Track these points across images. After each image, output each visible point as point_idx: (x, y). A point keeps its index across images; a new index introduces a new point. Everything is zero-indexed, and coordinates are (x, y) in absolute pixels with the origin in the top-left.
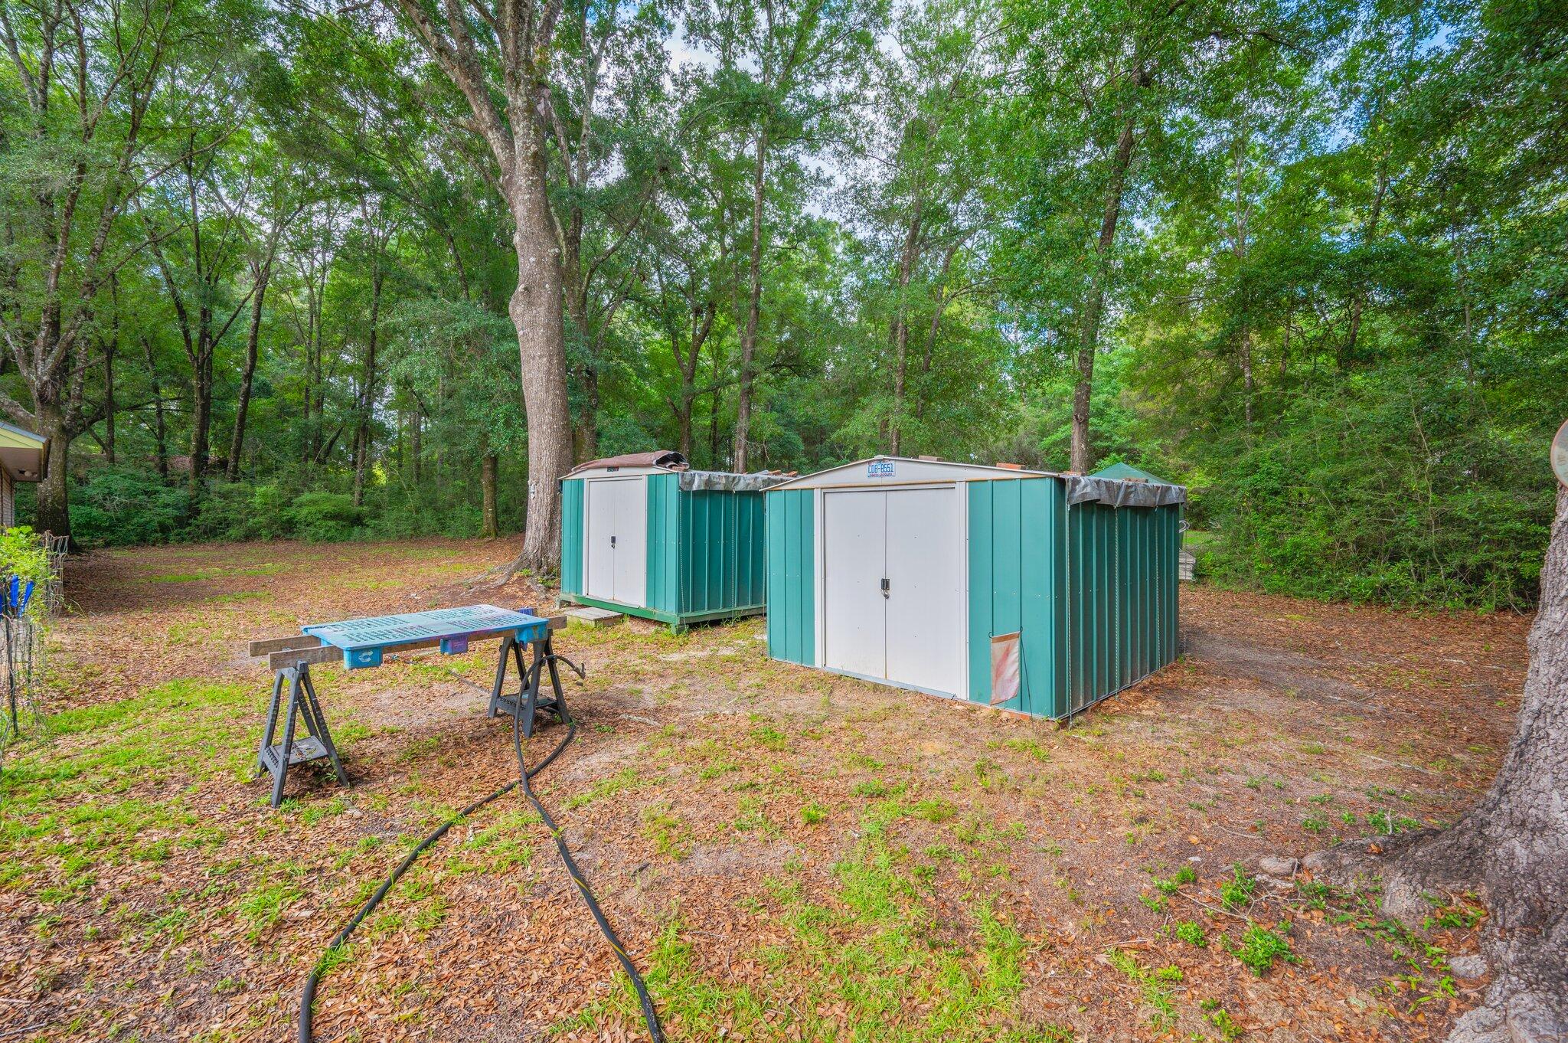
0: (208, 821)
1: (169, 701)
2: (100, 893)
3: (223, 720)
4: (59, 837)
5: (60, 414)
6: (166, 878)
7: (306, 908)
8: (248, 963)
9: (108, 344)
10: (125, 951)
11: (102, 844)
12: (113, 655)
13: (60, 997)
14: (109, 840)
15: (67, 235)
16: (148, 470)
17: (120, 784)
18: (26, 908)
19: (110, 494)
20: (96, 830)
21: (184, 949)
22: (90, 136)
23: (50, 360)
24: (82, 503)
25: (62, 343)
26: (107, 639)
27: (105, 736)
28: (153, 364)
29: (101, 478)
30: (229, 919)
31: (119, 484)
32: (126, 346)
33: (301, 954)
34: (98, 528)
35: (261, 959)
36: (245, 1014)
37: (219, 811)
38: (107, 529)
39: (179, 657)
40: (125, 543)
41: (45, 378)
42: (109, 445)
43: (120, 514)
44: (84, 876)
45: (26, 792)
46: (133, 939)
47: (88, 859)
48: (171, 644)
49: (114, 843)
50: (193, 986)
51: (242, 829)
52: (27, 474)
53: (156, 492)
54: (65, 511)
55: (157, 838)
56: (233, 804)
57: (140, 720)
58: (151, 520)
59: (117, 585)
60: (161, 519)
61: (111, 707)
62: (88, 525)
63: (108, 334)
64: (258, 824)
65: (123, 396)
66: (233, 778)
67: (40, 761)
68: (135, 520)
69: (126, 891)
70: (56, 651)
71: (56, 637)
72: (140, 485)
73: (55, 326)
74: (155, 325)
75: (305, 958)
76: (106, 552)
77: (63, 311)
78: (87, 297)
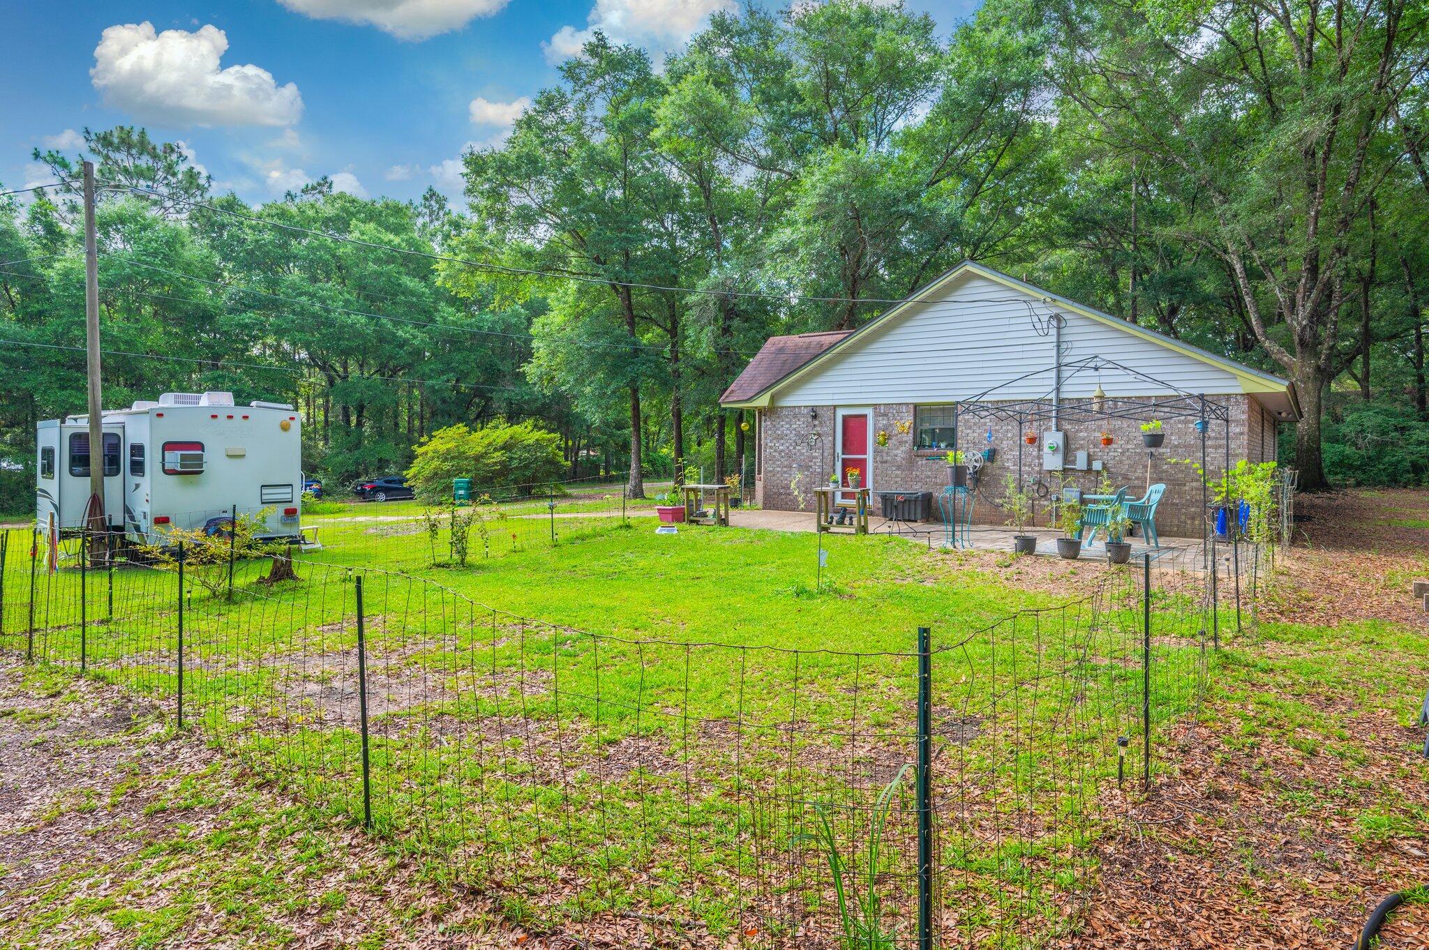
0: (1357, 742)
1: (1362, 637)
2: (1260, 755)
3: (1408, 667)
4: (1243, 707)
5: (1317, 355)
6: (1307, 768)
7: (1419, 849)
8: (1349, 857)
9: (1366, 274)
10: (1264, 801)
11: (1270, 724)
12: (1329, 587)
13: (1217, 803)
14: (1275, 724)
15: (1324, 179)
16: (1405, 404)
17: (1298, 689)
18: (1213, 742)
19: (1362, 431)
20: (1270, 714)
21: (1304, 821)
22: (1345, 73)
23: (1309, 305)
24: (1337, 441)
25: (1319, 285)
26: (1328, 573)
27: (1301, 651)
28: (1412, 285)
29: (1355, 415)
30: (1347, 821)
31: (1371, 420)
32: (1384, 271)
33: (1396, 876)
34: (1350, 467)
35: (1360, 860)
36: (1331, 886)
37: (1371, 738)
38: (1358, 468)
39: (1388, 602)
40: (1375, 483)
41: (1304, 323)
42: (1364, 380)
43: (1372, 453)
44: (1252, 739)
45: (1233, 671)
46: (1271, 795)
47: (1259, 731)
48: (1385, 587)
49: (1279, 727)
50: (1301, 847)
51: (1385, 762)
52: (1284, 415)
53: (1410, 428)
54: (1318, 449)
55: (1311, 737)
56: (1385, 739)
57: (1331, 646)
58: (1403, 459)
59: (1356, 525)
60: (1414, 457)
61: (1312, 628)
62: (1340, 464)
63: (1365, 265)
64: (1403, 765)
65: (1380, 326)
66: (1395, 719)
67: (1250, 654)
68: (1386, 460)
69: (1276, 762)
70: (1283, 574)
71: (1287, 563)
72: (1393, 421)
73: (1314, 270)
74: (1415, 240)
75: (1399, 882)
76: (1354, 492)
77: (1321, 256)
78: (1342, 234)
